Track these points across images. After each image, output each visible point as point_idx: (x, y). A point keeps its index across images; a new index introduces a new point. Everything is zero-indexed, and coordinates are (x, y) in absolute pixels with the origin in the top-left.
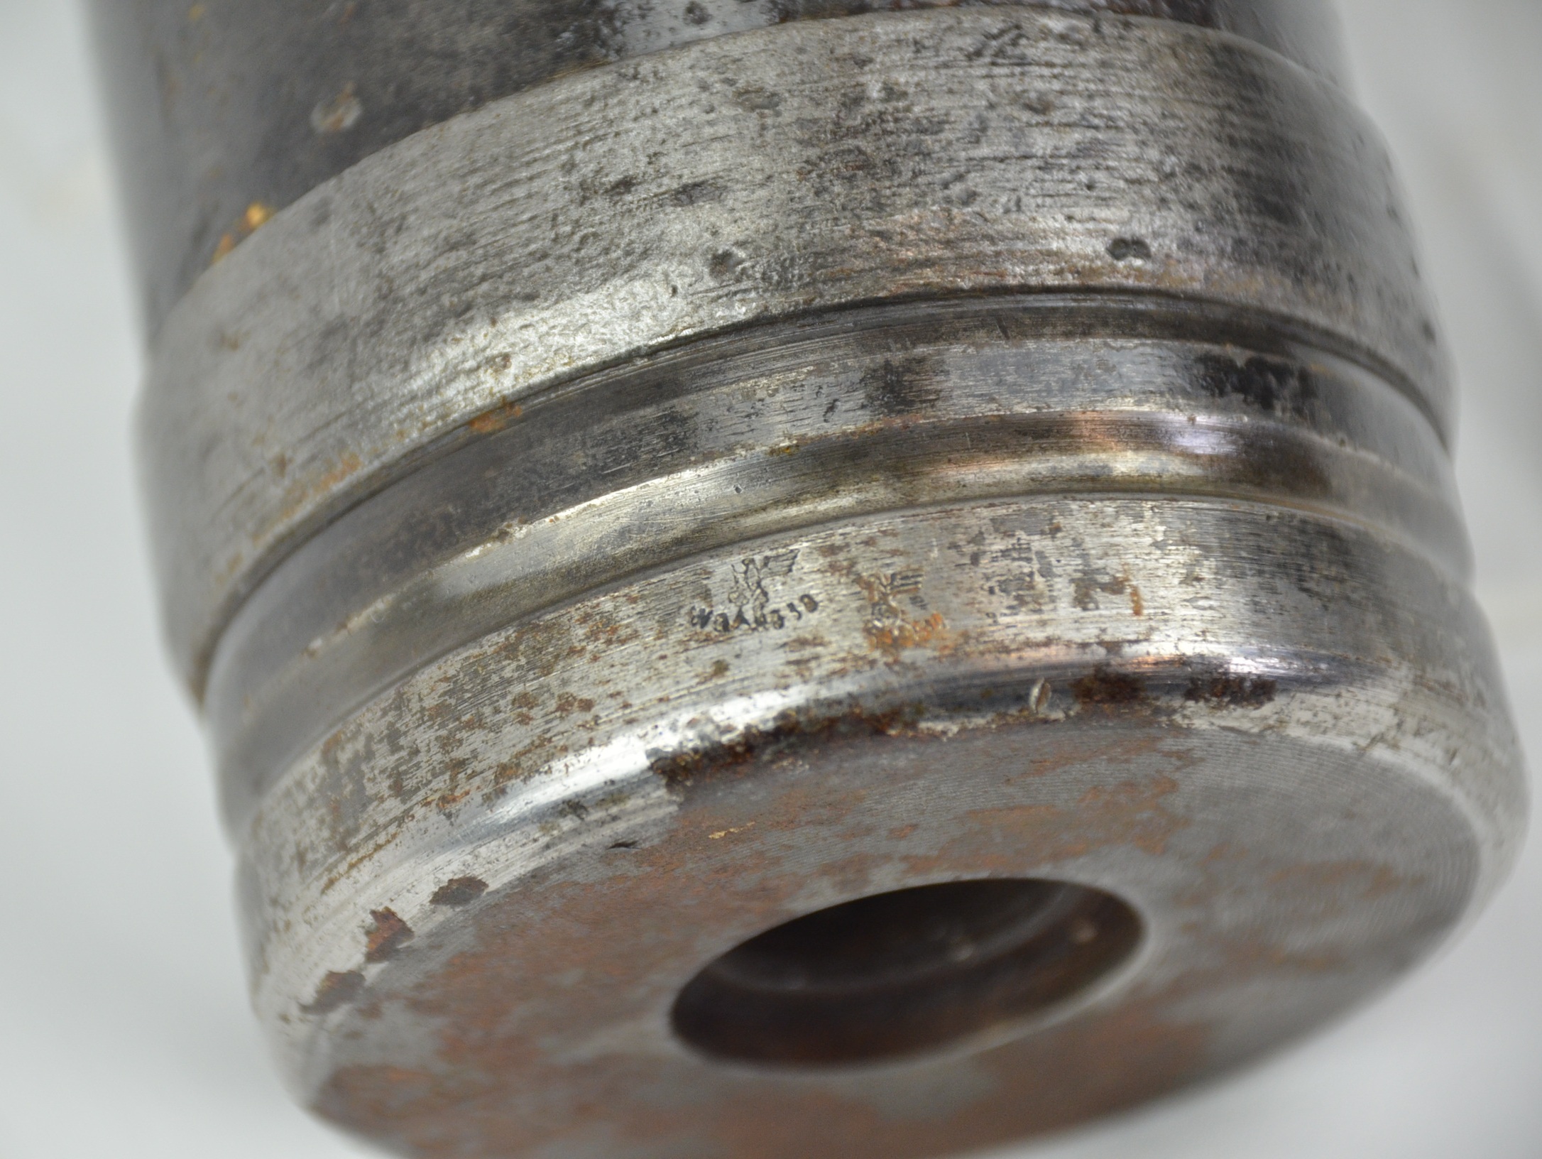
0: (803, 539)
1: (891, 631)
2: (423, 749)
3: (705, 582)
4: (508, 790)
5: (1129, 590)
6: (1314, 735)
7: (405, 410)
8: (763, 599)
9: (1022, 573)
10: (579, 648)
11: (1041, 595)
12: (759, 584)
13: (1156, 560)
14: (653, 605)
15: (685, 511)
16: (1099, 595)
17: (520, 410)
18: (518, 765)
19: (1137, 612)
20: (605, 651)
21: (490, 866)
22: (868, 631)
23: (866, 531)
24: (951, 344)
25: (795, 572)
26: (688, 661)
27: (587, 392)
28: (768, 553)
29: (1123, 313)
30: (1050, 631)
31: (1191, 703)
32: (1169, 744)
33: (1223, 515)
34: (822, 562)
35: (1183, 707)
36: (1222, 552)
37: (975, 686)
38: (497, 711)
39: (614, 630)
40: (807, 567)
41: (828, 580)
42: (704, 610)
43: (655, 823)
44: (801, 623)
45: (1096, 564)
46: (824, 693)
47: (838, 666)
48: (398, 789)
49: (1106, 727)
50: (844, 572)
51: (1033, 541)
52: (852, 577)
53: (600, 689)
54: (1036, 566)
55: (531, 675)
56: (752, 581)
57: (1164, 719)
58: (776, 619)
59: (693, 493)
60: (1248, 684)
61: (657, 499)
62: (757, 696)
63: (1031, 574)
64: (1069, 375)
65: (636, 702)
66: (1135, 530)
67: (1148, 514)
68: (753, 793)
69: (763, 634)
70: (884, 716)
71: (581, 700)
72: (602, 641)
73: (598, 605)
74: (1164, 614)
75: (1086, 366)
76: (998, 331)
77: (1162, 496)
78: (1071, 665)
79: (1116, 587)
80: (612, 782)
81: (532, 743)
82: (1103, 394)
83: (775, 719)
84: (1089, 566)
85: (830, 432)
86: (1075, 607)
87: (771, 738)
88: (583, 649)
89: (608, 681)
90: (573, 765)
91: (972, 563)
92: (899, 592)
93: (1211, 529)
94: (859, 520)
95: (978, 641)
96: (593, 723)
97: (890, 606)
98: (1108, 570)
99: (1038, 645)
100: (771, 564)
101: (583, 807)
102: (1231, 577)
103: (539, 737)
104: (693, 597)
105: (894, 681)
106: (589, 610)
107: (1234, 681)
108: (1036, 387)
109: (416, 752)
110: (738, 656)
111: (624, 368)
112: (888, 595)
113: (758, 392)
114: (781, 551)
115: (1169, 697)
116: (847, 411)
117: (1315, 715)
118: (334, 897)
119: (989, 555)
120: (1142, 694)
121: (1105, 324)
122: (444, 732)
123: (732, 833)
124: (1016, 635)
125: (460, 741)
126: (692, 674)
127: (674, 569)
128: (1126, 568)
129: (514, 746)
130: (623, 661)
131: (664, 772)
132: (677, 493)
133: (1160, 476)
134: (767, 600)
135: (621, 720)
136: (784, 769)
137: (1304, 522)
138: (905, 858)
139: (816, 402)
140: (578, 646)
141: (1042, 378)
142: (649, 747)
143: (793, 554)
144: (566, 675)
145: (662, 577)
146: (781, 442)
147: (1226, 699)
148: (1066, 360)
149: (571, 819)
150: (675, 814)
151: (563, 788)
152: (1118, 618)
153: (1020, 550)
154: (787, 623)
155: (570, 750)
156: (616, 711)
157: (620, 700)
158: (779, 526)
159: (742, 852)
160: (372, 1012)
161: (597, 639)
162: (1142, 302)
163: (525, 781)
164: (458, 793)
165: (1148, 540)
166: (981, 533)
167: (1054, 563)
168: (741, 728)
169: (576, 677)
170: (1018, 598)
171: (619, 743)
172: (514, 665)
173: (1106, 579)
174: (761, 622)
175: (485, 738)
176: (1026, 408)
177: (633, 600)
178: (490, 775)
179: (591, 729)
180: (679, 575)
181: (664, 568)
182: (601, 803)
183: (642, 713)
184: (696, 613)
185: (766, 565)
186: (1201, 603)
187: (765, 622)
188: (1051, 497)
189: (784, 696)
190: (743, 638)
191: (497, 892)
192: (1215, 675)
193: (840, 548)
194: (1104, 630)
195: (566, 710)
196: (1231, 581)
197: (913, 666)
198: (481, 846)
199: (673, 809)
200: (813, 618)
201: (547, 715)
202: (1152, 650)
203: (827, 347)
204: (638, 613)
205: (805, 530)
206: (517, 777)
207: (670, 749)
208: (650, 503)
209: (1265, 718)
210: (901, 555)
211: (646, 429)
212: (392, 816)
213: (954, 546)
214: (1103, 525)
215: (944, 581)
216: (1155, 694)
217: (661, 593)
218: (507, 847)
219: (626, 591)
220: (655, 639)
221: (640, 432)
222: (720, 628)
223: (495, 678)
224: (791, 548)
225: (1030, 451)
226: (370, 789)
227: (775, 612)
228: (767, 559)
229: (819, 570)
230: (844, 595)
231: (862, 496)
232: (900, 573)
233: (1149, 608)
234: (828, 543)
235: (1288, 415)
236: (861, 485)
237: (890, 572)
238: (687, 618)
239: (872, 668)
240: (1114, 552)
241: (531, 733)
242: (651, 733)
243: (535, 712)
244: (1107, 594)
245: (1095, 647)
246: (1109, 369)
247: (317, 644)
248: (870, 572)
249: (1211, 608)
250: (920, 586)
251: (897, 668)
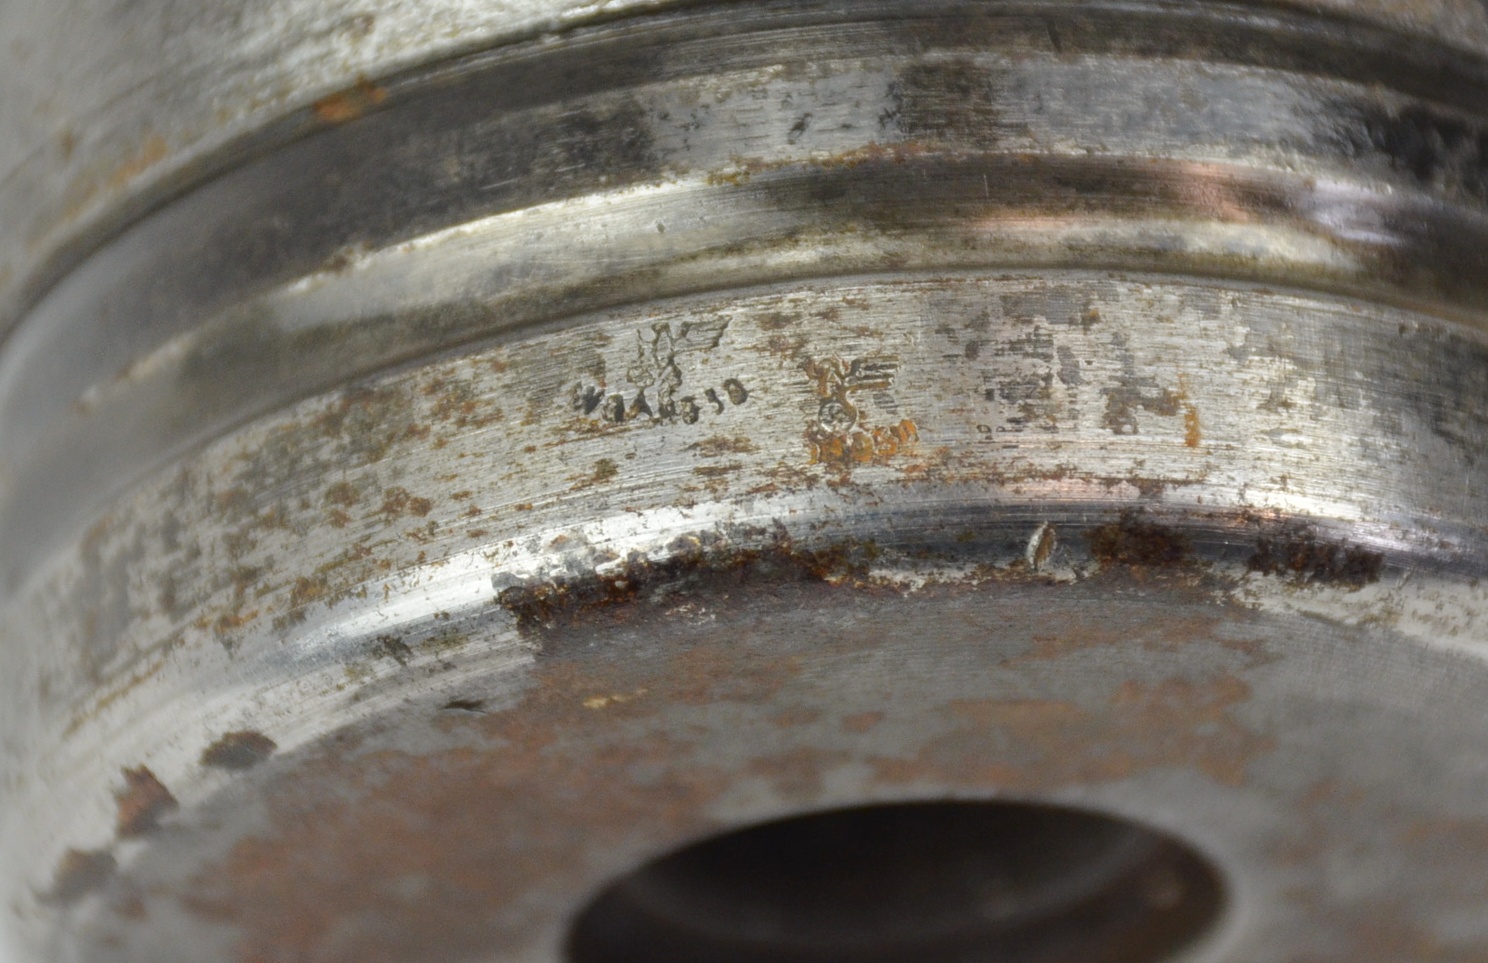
0: (739, 302)
1: (842, 440)
2: (206, 550)
3: (599, 351)
4: (308, 616)
5: (1183, 411)
6: (1439, 636)
7: (230, 82)
8: (675, 382)
9: (1034, 374)
10: (421, 427)
11: (1059, 407)
12: (671, 361)
13: (1229, 373)
14: (525, 376)
15: (586, 252)
16: (1140, 414)
17: (382, 94)
18: (324, 582)
19: (1192, 442)
20: (454, 435)
21: (279, 719)
22: (811, 437)
23: (826, 299)
24: (978, 51)
25: (722, 349)
26: (562, 458)
27: (475, 77)
28: (689, 318)
29: (1229, 30)
30: (1063, 458)
31: (1257, 575)
32: (1229, 629)
33: (1336, 319)
34: (761, 336)
35: (1247, 581)
36: (1327, 370)
37: (953, 525)
38: (305, 505)
39: (470, 407)
40: (740, 340)
41: (766, 362)
42: (593, 389)
43: (505, 677)
44: (721, 419)
45: (1143, 370)
46: (741, 517)
47: (764, 481)
48: (170, 603)
49: (1134, 598)
50: (789, 352)
51: (1057, 332)
52: (799, 360)
53: (443, 486)
54: (1056, 366)
55: (354, 460)
56: (662, 355)
57: (1219, 593)
58: (688, 409)
59: (599, 227)
60: (1341, 555)
61: (550, 231)
62: (648, 513)
63: (1048, 378)
64: (1138, 107)
65: (488, 508)
66: (1205, 329)
67: (1226, 308)
68: (640, 647)
69: (670, 427)
70: (822, 555)
71: (416, 500)
72: (452, 420)
73: (453, 371)
74: (1229, 448)
75: (1165, 97)
76: (1047, 39)
77: (1251, 286)
78: (1090, 507)
79: (1166, 405)
80: (446, 616)
81: (346, 553)
82: (1184, 137)
83: (670, 547)
84: (1132, 373)
85: (794, 158)
86: (1103, 428)
87: (663, 573)
88: (427, 429)
89: (454, 477)
90: (395, 588)
91: (967, 356)
92: (861, 387)
93: (1315, 338)
94: (818, 283)
95: (960, 462)
96: (427, 532)
97: (846, 405)
98: (1158, 381)
99: (1045, 476)
100: (692, 335)
101: (405, 647)
102: (1334, 405)
103: (355, 546)
104: (580, 370)
105: (840, 509)
106: (440, 377)
107: (1322, 548)
108: (1090, 120)
109: (196, 553)
110: (630, 456)
111: (527, 47)
112: (846, 389)
113: (703, 94)
114: (707, 317)
115: (1225, 564)
116: (822, 131)
117: (1440, 607)
118: (79, 745)
119: (992, 346)
120: (1187, 557)
121: (1202, 42)
122: (234, 530)
123: (615, 702)
124: (1015, 459)
125: (253, 545)
126: (567, 475)
127: (559, 330)
128: (1184, 381)
129: (322, 555)
130: (477, 450)
131: (515, 608)
132: (577, 226)
133: (1254, 258)
134: (680, 383)
135: (464, 531)
136: (681, 618)
137: (1455, 339)
138: (871, 760)
139: (781, 114)
140: (420, 424)
141: (1103, 108)
142: (497, 571)
143: (722, 322)
144: (399, 464)
145: (542, 339)
146: (724, 166)
147: (1308, 574)
148: (1138, 87)
149: (389, 663)
150: (531, 668)
151: (380, 618)
152: (1162, 448)
153: (1036, 343)
154: (702, 417)
155: (394, 567)
156: (459, 517)
157: (466, 503)
158: (711, 282)
159: (634, 730)
160: (133, 908)
161: (446, 417)
162: (1259, 15)
163: (330, 604)
164: (243, 613)
165: (1222, 345)
166: (986, 315)
167: (1082, 364)
168: (624, 555)
169: (413, 466)
170: (1026, 408)
171: (459, 563)
172: (334, 444)
173: (1154, 393)
174: (668, 412)
175: (284, 542)
176: (1072, 148)
177: (500, 368)
178: (286, 593)
179: (425, 541)
180: (567, 338)
181: (546, 327)
182: (430, 643)
183: (492, 524)
184: (583, 392)
185: (684, 334)
186: (1286, 438)
187: (673, 412)
188: (1092, 274)
189: (686, 516)
190: (640, 432)
191: (290, 756)
192: (1294, 538)
193: (788, 320)
194: (1141, 463)
195: (394, 511)
196: (1334, 411)
197: (867, 490)
198: (267, 689)
199: (529, 659)
200: (736, 413)
201: (368, 516)
202: (1207, 496)
203: (804, 41)
204: (505, 386)
205: (743, 291)
206: (320, 598)
207: (525, 576)
208: (539, 237)
209: (1365, 606)
210: (871, 335)
211: (547, 132)
212: (157, 638)
213: (946, 330)
214: (1160, 319)
215: (925, 377)
216: (1205, 558)
217: (539, 361)
218: (302, 694)
219: (492, 354)
220: (523, 424)
221: (537, 137)
222: (611, 416)
223: (308, 461)
224: (720, 313)
225: (1072, 208)
226: (136, 600)
227: (689, 399)
228: (686, 327)
229: (754, 347)
230: (785, 385)
231: (830, 251)
232: (866, 360)
233: (1209, 438)
234: (772, 311)
235: (1455, 188)
236: (830, 234)
237: (850, 358)
238: (569, 398)
239: (810, 488)
240: (1171, 357)
241: (345, 540)
242: (503, 552)
243: (355, 512)
244: (1151, 414)
245: (1124, 485)
246: (1195, 104)
247: (92, 395)
248: (824, 356)
249: (1299, 446)
250: (890, 380)
251: (843, 491)
